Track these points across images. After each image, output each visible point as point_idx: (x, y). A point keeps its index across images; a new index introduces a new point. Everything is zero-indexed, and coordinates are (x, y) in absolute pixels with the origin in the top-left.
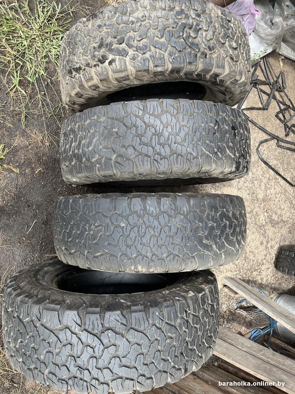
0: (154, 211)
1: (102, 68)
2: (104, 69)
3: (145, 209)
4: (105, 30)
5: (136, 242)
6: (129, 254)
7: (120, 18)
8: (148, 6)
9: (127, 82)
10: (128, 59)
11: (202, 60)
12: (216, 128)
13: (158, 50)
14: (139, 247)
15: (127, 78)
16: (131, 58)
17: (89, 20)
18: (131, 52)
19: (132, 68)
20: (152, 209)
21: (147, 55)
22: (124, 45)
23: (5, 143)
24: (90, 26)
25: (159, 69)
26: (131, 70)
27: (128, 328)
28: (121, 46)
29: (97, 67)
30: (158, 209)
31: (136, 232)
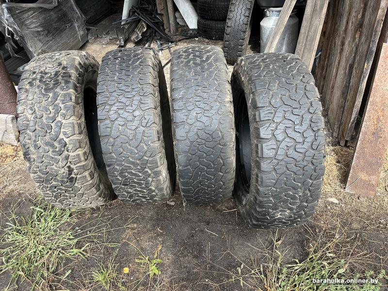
0: (183, 91)
1: (70, 144)
2: (71, 142)
3: (182, 98)
4: (39, 142)
5: (207, 102)
6: (217, 107)
7: (31, 128)
8: (23, 107)
9: (83, 127)
10: (64, 121)
11: (68, 70)
12: (120, 59)
13: (59, 98)
14: (211, 100)
15: (79, 125)
16: (63, 118)
17: (29, 158)
18: (59, 119)
19: (72, 118)
20: (181, 93)
21: (62, 106)
22: (53, 125)
23: (134, 259)
24: (34, 156)
25: (73, 98)
26: (73, 119)
27: (268, 90)
28: (53, 127)
29: (69, 148)
30: (182, 89)
31: (200, 103)
